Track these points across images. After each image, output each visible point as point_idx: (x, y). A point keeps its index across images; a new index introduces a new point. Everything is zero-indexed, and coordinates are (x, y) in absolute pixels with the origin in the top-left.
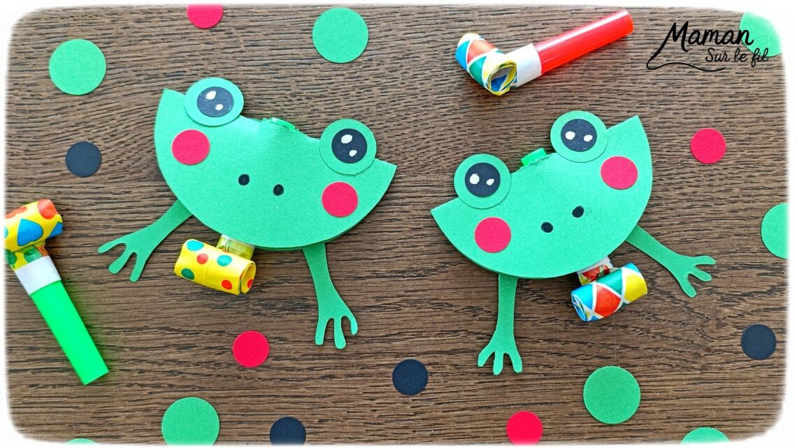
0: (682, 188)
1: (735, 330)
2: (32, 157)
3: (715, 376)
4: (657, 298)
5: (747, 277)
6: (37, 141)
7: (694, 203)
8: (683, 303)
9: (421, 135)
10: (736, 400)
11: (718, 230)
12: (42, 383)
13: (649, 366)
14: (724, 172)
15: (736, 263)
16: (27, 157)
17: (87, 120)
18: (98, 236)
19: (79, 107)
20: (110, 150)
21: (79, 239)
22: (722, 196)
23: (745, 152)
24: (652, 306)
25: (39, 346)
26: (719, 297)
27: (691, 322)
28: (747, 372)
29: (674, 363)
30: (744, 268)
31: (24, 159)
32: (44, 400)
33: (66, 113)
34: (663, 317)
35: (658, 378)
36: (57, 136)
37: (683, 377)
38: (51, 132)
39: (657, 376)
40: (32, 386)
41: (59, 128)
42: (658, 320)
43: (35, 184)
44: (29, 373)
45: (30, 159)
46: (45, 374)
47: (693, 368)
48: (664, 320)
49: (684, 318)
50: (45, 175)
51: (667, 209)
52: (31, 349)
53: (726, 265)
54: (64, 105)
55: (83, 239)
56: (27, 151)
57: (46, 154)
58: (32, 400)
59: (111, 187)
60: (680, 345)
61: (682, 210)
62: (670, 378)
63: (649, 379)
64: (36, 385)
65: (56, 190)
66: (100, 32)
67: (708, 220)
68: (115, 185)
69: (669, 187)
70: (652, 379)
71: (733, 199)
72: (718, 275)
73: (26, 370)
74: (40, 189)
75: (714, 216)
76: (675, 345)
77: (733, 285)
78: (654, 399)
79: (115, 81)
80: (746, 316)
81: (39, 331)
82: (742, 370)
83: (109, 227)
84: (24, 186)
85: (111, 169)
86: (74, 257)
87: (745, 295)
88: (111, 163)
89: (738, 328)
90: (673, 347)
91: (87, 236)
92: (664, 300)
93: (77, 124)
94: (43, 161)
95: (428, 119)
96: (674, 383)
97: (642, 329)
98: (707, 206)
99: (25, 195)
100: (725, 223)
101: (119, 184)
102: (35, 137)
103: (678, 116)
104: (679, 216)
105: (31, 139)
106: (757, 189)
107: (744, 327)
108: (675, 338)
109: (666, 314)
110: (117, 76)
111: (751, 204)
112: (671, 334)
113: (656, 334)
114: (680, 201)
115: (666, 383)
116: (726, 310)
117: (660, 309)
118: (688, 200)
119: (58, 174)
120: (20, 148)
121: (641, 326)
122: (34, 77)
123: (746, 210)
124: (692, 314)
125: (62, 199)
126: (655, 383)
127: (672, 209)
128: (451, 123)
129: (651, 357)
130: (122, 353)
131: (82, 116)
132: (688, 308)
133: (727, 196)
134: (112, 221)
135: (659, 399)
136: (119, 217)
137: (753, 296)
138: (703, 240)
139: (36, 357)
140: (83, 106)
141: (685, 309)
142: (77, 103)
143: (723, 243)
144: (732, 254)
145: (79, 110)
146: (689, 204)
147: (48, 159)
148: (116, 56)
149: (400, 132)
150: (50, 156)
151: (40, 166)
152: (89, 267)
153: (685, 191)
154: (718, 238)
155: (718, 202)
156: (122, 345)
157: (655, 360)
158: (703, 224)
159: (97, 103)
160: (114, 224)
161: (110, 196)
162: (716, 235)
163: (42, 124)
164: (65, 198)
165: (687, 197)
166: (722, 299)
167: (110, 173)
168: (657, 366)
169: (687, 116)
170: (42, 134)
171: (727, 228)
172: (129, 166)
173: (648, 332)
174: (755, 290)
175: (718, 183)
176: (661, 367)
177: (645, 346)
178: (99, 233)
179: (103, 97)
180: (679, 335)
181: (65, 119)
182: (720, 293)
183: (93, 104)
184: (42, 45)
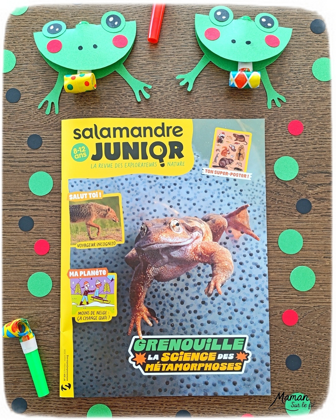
0: (292, 138)
1: (314, 200)
2: (11, 119)
3: (304, 220)
4: (280, 185)
5: (320, 177)
6: (13, 113)
7: (297, 144)
8: (291, 188)
9: (178, 113)
10: (313, 230)
11: (308, 156)
12: (13, 215)
13: (275, 214)
14: (311, 131)
15: (315, 171)
16: (9, 119)
17: (35, 104)
18: (39, 153)
19: (32, 99)
20: (45, 117)
21: (30, 155)
22: (309, 141)
23: (321, 123)
24: (277, 189)
25: (13, 199)
26: (307, 186)
27: (295, 196)
28: (319, 218)
29: (286, 213)
30: (319, 173)
31: (8, 120)
32: (14, 222)
33: (26, 101)
34: (282, 194)
35: (279, 220)
36: (22, 111)
37: (291, 220)
38: (20, 109)
39: (279, 219)
40: (9, 216)
41: (23, 107)
42: (280, 195)
43: (12, 131)
44: (8, 210)
45: (11, 120)
46: (15, 211)
47: (295, 216)
48: (283, 195)
49: (291, 194)
50: (17, 127)
51: (285, 147)
52: (9, 200)
53: (311, 172)
54: (25, 98)
55: (32, 154)
56: (9, 117)
57: (17, 118)
58: (9, 222)
59: (45, 133)
60: (289, 206)
61: (292, 147)
62: (285, 220)
63: (275, 220)
64: (11, 216)
65: (21, 134)
66: (41, 67)
67: (303, 152)
68: (46, 132)
69: (286, 137)
70: (277, 220)
71: (315, 143)
72: (307, 176)
73: (7, 209)
74: (15, 133)
75: (306, 150)
76: (287, 206)
77: (314, 180)
78: (277, 229)
79: (47, 88)
80: (319, 194)
81: (13, 193)
82: (317, 217)
83: (43, 150)
84: (8, 131)
85: (45, 125)
86: (28, 162)
87: (319, 185)
88: (45, 122)
89: (315, 199)
90: (286, 207)
91: (34, 153)
92: (283, 186)
93: (31, 106)
94: (16, 121)
95: (181, 106)
96: (286, 222)
97: (273, 199)
98: (303, 146)
99: (8, 135)
100: (311, 153)
101: (48, 132)
102: (13, 111)
103: (291, 107)
104: (290, 150)
105: (11, 112)
106: (325, 139)
107: (319, 199)
108: (287, 203)
109: (283, 192)
110: (48, 85)
111: (323, 145)
112: (285, 201)
113: (279, 201)
114: (291, 143)
115: (283, 222)
116: (310, 191)
117: (281, 190)
118: (294, 143)
119: (22, 127)
120: (6, 115)
121: (272, 197)
122: (13, 85)
123: (320, 148)
124: (295, 192)
125: (24, 137)
126: (278, 222)
127: (287, 147)
128: (191, 108)
129: (276, 211)
130: (48, 203)
131: (33, 102)
132: (293, 190)
133: (312, 142)
134: (45, 147)
135: (280, 229)
136: (48, 145)
137: (322, 185)
138: (301, 161)
139: (11, 204)
140: (33, 98)
141: (292, 190)
142: (31, 97)
143: (309, 162)
144: (313, 167)
145: (31, 100)
146: (295, 145)
147: (18, 120)
148: (48, 77)
149: (169, 111)
150: (19, 119)
151: (15, 123)
152: (34, 166)
153: (293, 139)
154: (307, 160)
155: (308, 144)
156: (48, 200)
157: (278, 212)
158: (301, 154)
159: (39, 97)
160: (45, 148)
161: (44, 136)
162: (307, 159)
163: (16, 105)
164: (25, 137)
165: (294, 142)
166: (309, 186)
167: (44, 127)
168: (279, 215)
169: (295, 107)
170: (16, 110)
171: (311, 155)
172: (52, 124)
173: (275, 200)
174: (323, 183)
175: (308, 136)
176: (281, 215)
177: (274, 206)
178: (39, 152)
179: (42, 94)
180: (289, 201)
181: (25, 104)
182: (308, 184)
183: (38, 98)
184: (16, 72)
